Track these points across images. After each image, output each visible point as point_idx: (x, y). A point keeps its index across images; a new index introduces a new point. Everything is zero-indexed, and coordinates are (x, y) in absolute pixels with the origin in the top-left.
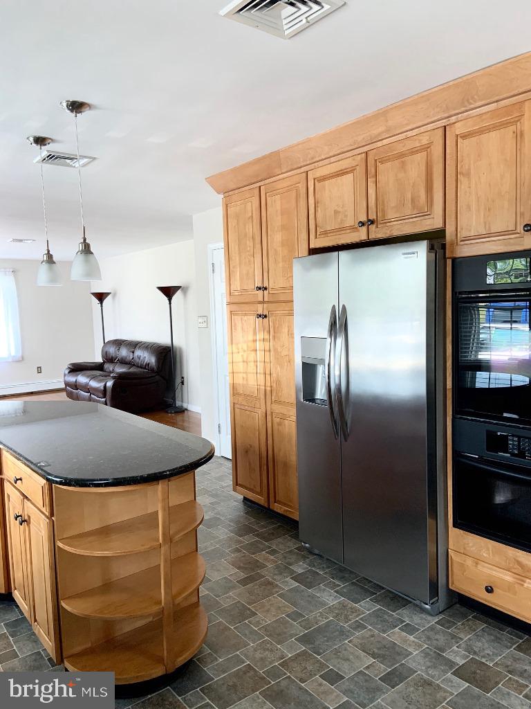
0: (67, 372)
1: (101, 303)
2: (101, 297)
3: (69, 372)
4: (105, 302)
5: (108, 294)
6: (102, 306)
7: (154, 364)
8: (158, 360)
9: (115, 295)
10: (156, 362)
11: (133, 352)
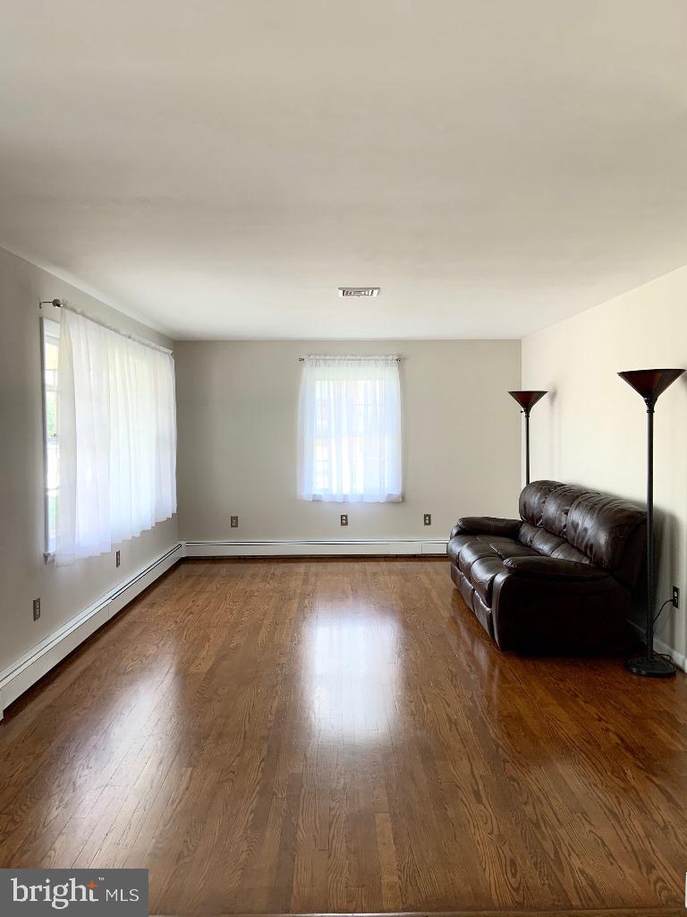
0: (455, 531)
1: (527, 411)
2: (527, 399)
3: (457, 534)
4: (535, 409)
5: (541, 394)
6: (527, 417)
7: (604, 549)
8: (614, 540)
9: (554, 396)
10: (607, 542)
11: (567, 514)
